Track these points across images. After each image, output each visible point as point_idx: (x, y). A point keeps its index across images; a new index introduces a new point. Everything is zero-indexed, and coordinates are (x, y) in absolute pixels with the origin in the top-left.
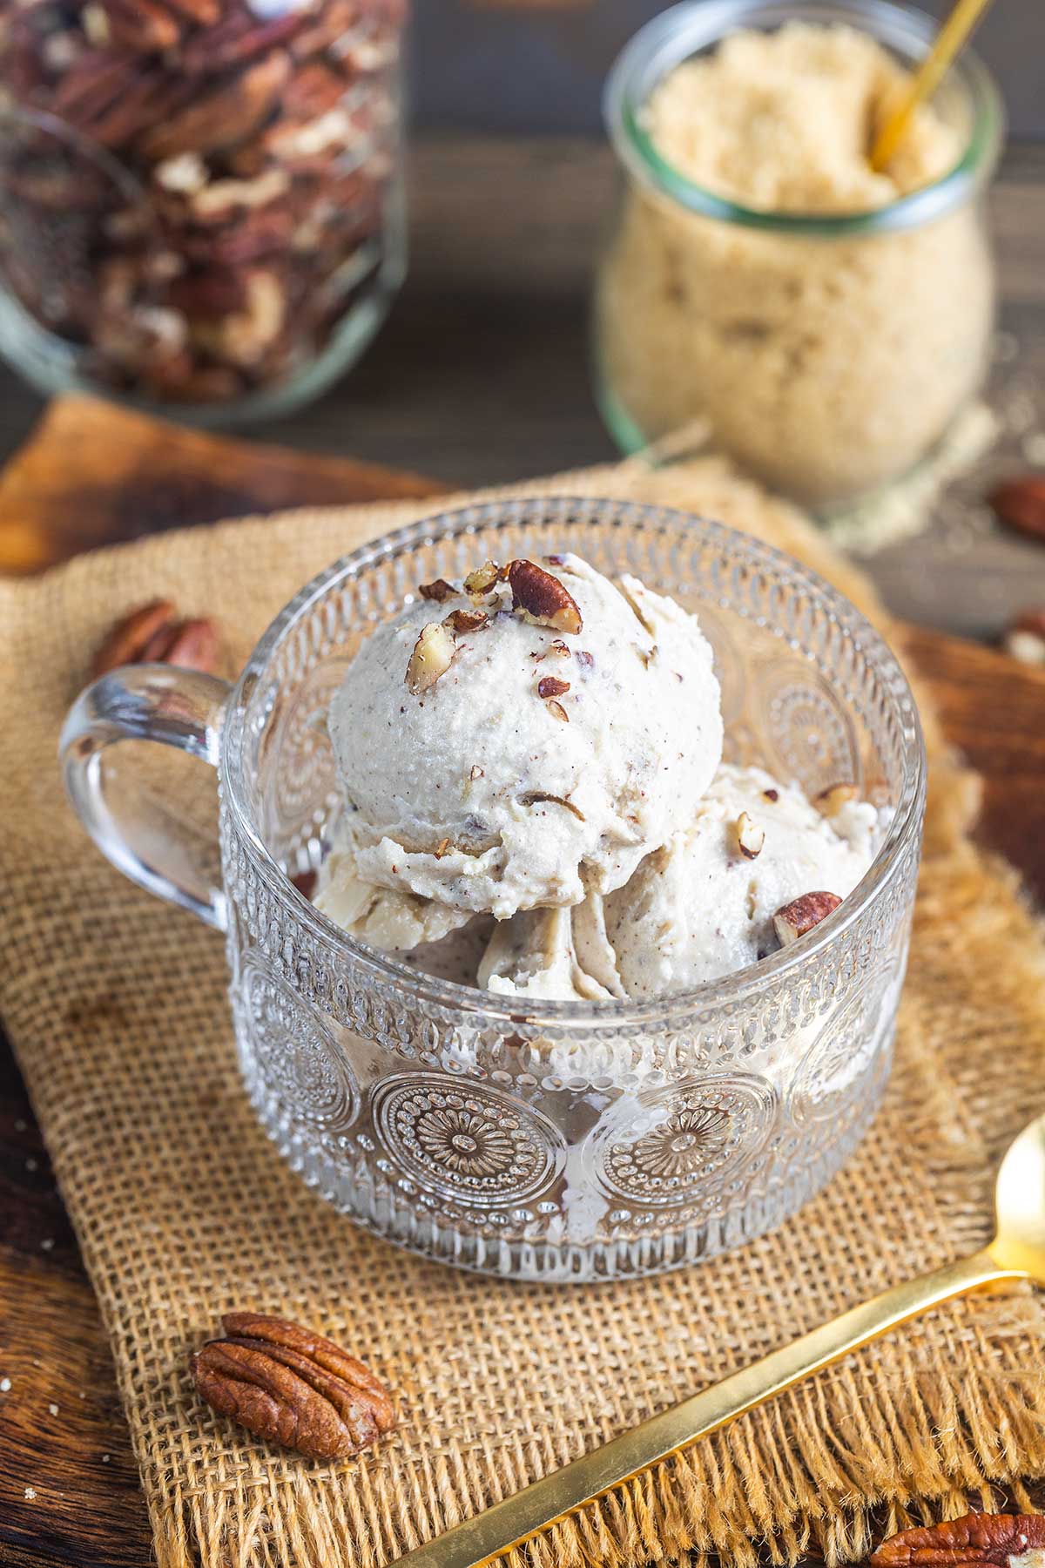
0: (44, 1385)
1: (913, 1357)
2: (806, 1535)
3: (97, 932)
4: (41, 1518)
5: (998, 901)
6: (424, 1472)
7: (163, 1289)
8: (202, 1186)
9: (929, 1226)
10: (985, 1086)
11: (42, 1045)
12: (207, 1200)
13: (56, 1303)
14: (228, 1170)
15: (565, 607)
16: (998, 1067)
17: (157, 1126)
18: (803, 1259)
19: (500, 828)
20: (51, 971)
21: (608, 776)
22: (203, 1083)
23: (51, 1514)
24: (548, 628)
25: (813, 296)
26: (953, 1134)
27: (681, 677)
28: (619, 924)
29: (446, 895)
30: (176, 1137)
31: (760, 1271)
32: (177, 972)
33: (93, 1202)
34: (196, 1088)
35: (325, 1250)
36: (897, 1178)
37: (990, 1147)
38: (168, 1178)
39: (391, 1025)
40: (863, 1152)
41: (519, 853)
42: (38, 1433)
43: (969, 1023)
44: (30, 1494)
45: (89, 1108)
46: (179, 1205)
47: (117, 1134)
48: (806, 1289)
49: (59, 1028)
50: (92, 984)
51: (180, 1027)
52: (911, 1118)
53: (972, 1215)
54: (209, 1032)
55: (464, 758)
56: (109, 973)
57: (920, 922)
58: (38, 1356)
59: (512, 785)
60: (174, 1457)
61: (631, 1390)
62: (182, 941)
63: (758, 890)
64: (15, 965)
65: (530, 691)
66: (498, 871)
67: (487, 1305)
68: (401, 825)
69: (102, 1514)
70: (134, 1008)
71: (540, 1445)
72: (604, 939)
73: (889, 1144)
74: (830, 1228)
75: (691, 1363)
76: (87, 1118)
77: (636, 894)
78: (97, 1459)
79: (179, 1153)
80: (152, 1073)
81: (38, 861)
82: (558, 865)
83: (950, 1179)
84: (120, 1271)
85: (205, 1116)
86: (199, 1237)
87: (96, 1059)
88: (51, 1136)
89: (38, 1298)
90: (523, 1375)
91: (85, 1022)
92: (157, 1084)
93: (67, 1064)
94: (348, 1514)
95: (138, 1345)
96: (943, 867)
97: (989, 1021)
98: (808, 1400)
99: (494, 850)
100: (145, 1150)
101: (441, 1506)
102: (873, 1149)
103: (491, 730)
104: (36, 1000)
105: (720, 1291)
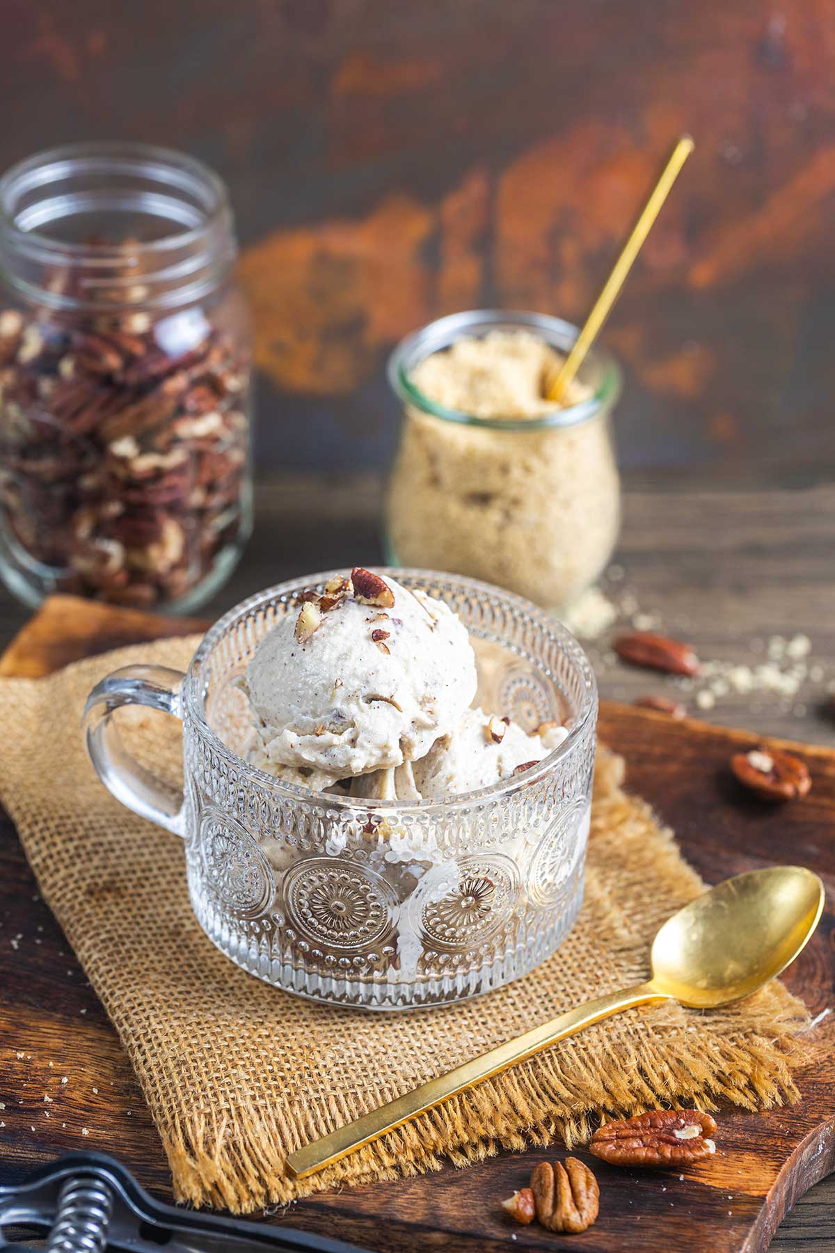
0: (88, 1080)
1: (610, 1039)
2: (553, 1128)
3: (101, 849)
4: (93, 1144)
5: (639, 819)
6: (322, 1105)
7: (158, 1020)
8: (175, 973)
9: (613, 977)
10: (639, 909)
11: (72, 908)
12: (180, 979)
13: (92, 1040)
14: (190, 966)
15: (385, 590)
16: (646, 899)
17: (145, 944)
18: (539, 997)
19: (354, 716)
20: (74, 870)
21: (414, 688)
22: (171, 925)
23: (98, 1141)
24: (375, 606)
25: (516, 473)
26: (623, 932)
27: (451, 643)
28: (423, 782)
29: (323, 759)
30: (157, 949)
31: (513, 1004)
32: (150, 870)
33: (109, 982)
34: (167, 927)
35: (252, 1001)
36: (592, 956)
37: (645, 940)
38: (155, 970)
39: (295, 826)
40: (570, 945)
41: (365, 730)
42: (86, 1103)
43: (627, 879)
44: (85, 1132)
45: (103, 936)
46: (163, 982)
47: (122, 949)
48: (542, 1011)
49: (81, 898)
50: (100, 876)
51: (154, 898)
52: (596, 927)
53: (638, 971)
54: (172, 900)
55: (330, 676)
56: (109, 870)
57: (594, 833)
58: (83, 1066)
59: (360, 690)
60: (173, 1100)
61: (442, 1062)
62: (152, 854)
63: (503, 761)
64: (52, 868)
65: (367, 638)
66: (353, 742)
67: (352, 1025)
68: (295, 721)
69: (129, 1140)
70: (126, 888)
71: (390, 1090)
72: (414, 790)
73: (585, 940)
74: (553, 981)
75: (476, 1048)
76: (103, 941)
77: (432, 763)
78: (124, 1114)
79: (160, 957)
80: (139, 919)
81: (62, 813)
82: (388, 737)
83: (623, 954)
84: (131, 1014)
85: (174, 941)
86: (176, 995)
87: (105, 913)
88: (81, 954)
89: (80, 1038)
90: (377, 1057)
91: (97, 895)
92: (143, 925)
93: (88, 916)
94: (279, 1126)
95: (146, 1047)
96: (605, 803)
97: (639, 877)
98: (548, 1061)
99: (350, 729)
100: (140, 956)
101: (333, 1121)
102: (575, 943)
103: (346, 659)
104: (66, 885)
105: (490, 1015)
